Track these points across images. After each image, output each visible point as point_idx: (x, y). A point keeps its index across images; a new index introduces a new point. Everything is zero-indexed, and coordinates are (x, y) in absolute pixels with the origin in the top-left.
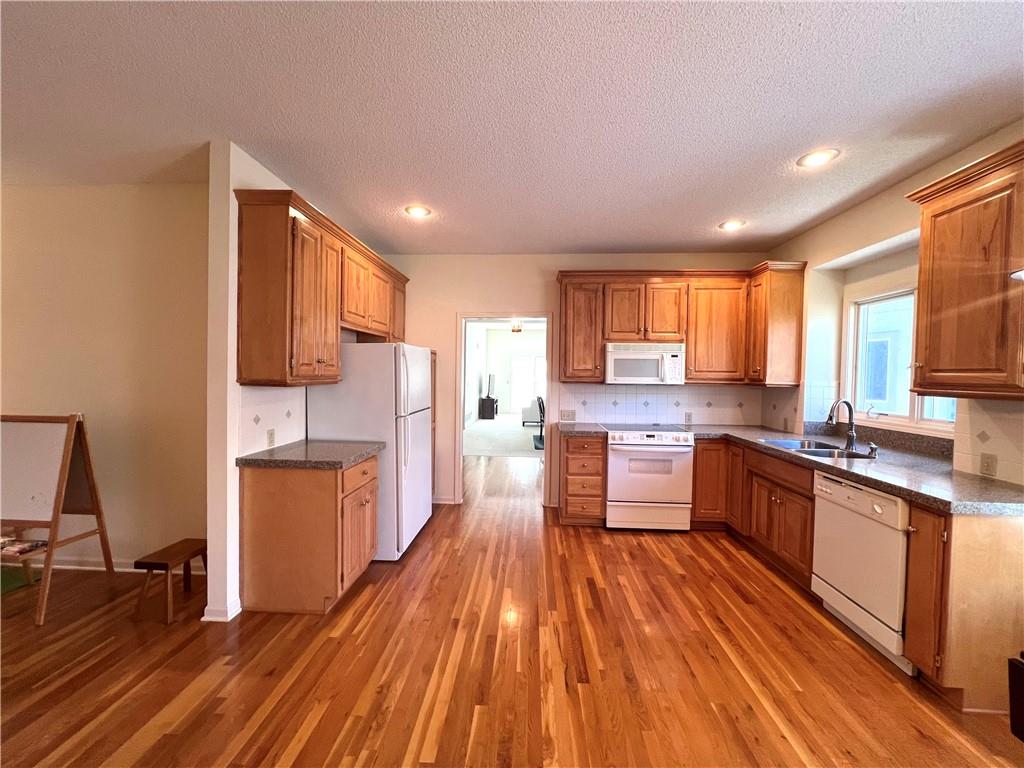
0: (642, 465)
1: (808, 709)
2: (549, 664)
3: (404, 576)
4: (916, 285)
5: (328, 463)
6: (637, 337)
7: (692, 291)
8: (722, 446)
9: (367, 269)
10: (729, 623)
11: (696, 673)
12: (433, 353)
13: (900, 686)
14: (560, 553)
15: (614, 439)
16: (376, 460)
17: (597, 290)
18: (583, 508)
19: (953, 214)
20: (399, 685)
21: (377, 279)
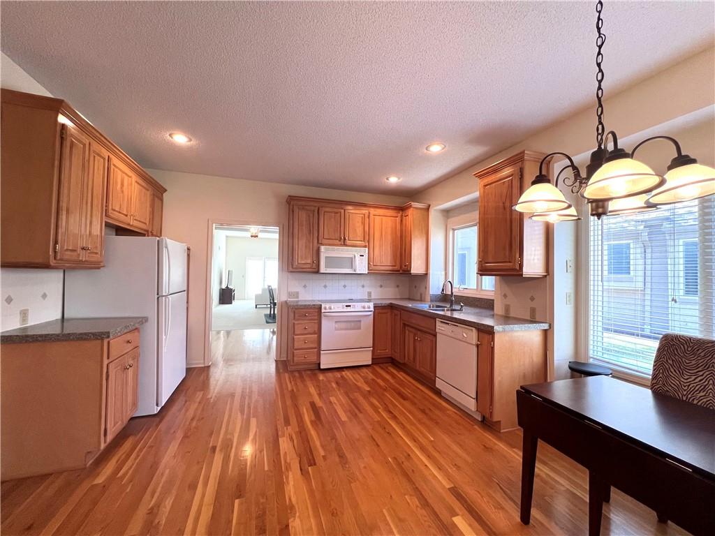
0: (343, 325)
1: (437, 448)
2: (288, 461)
3: (163, 426)
4: (478, 221)
5: (94, 334)
6: (340, 243)
7: (371, 216)
8: (389, 311)
9: (131, 177)
10: (396, 414)
11: (379, 444)
12: (189, 249)
13: (476, 427)
14: (290, 389)
15: (325, 309)
16: (139, 332)
17: (314, 211)
18: (305, 357)
19: (491, 186)
20: (168, 503)
21: (139, 186)
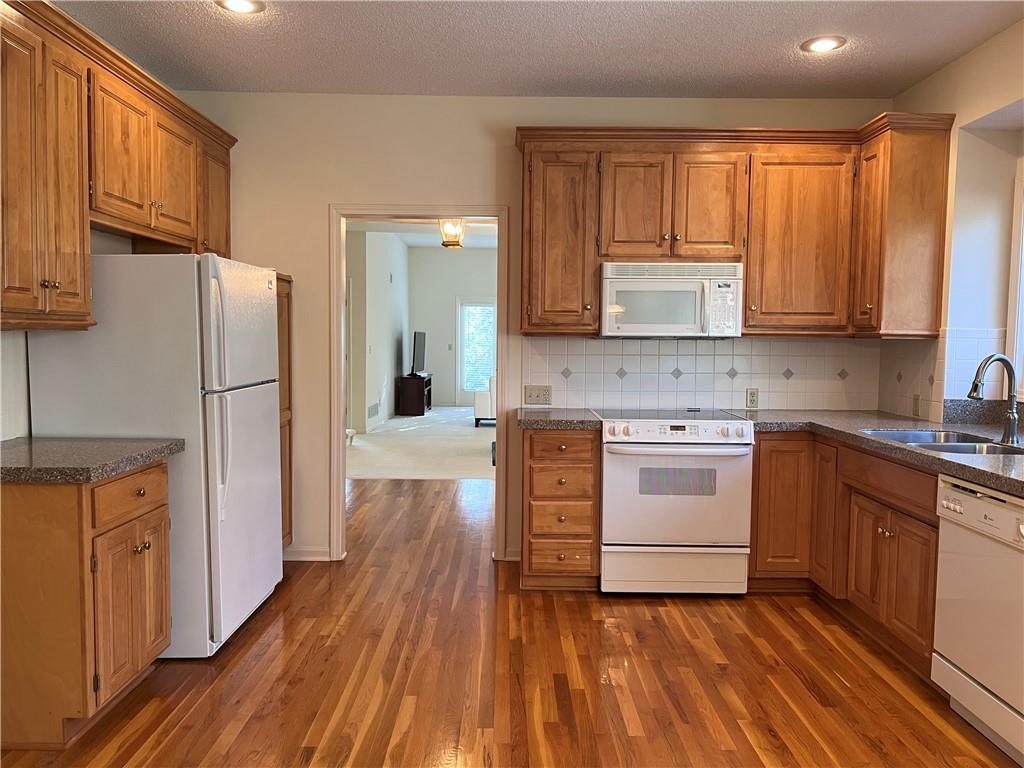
5: (62, 472)
6: (659, 251)
7: (757, 167)
8: (804, 445)
9: (143, 114)
15: (613, 433)
16: (163, 472)
17: (587, 164)
18: (560, 559)
21: (165, 134)
